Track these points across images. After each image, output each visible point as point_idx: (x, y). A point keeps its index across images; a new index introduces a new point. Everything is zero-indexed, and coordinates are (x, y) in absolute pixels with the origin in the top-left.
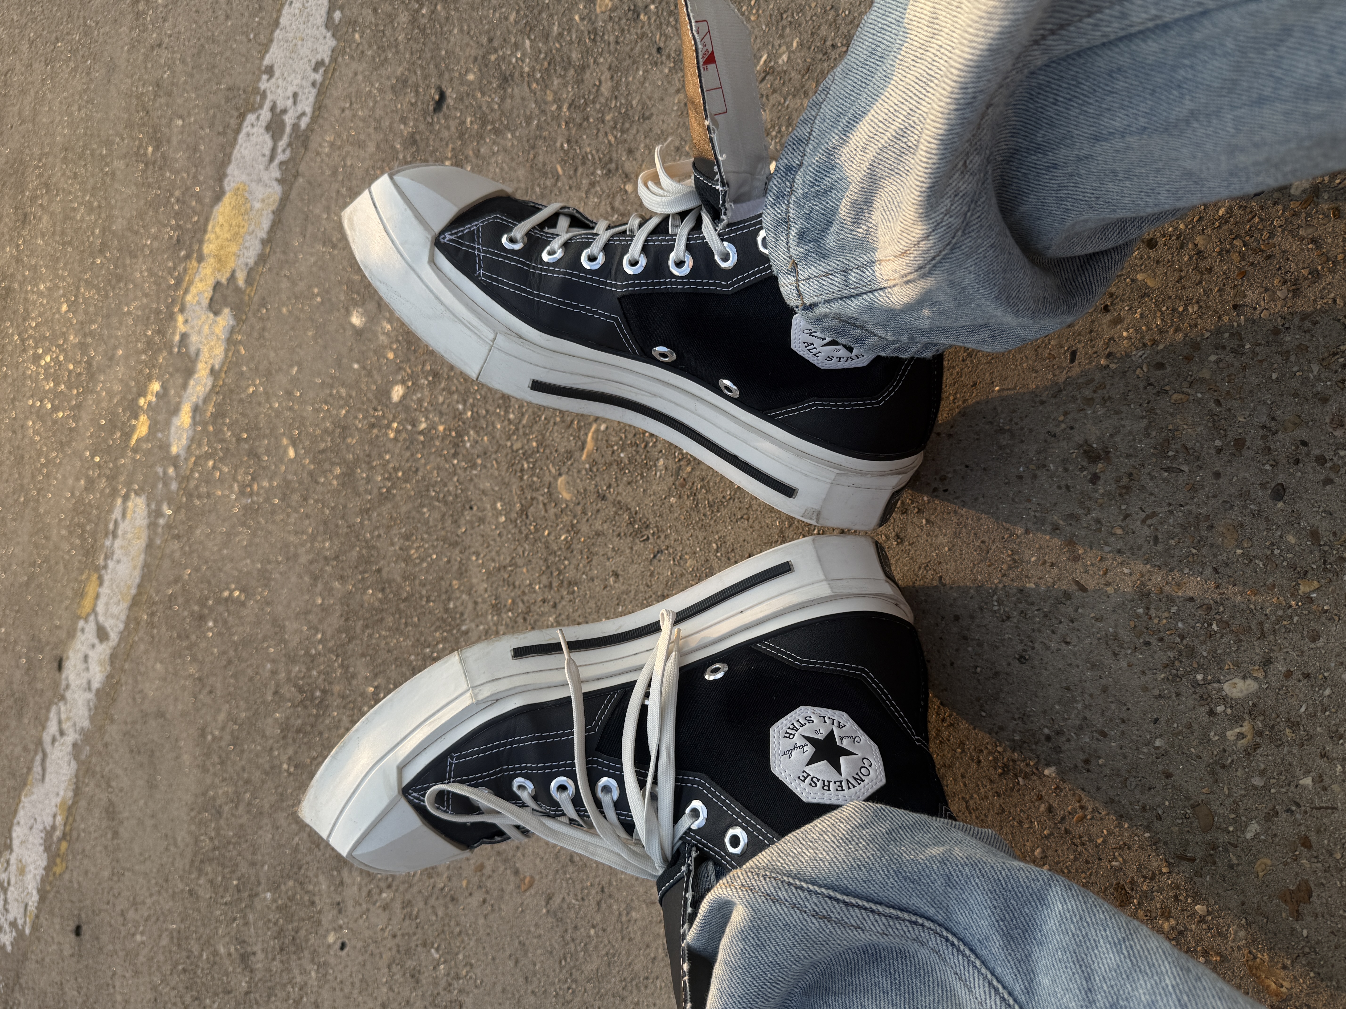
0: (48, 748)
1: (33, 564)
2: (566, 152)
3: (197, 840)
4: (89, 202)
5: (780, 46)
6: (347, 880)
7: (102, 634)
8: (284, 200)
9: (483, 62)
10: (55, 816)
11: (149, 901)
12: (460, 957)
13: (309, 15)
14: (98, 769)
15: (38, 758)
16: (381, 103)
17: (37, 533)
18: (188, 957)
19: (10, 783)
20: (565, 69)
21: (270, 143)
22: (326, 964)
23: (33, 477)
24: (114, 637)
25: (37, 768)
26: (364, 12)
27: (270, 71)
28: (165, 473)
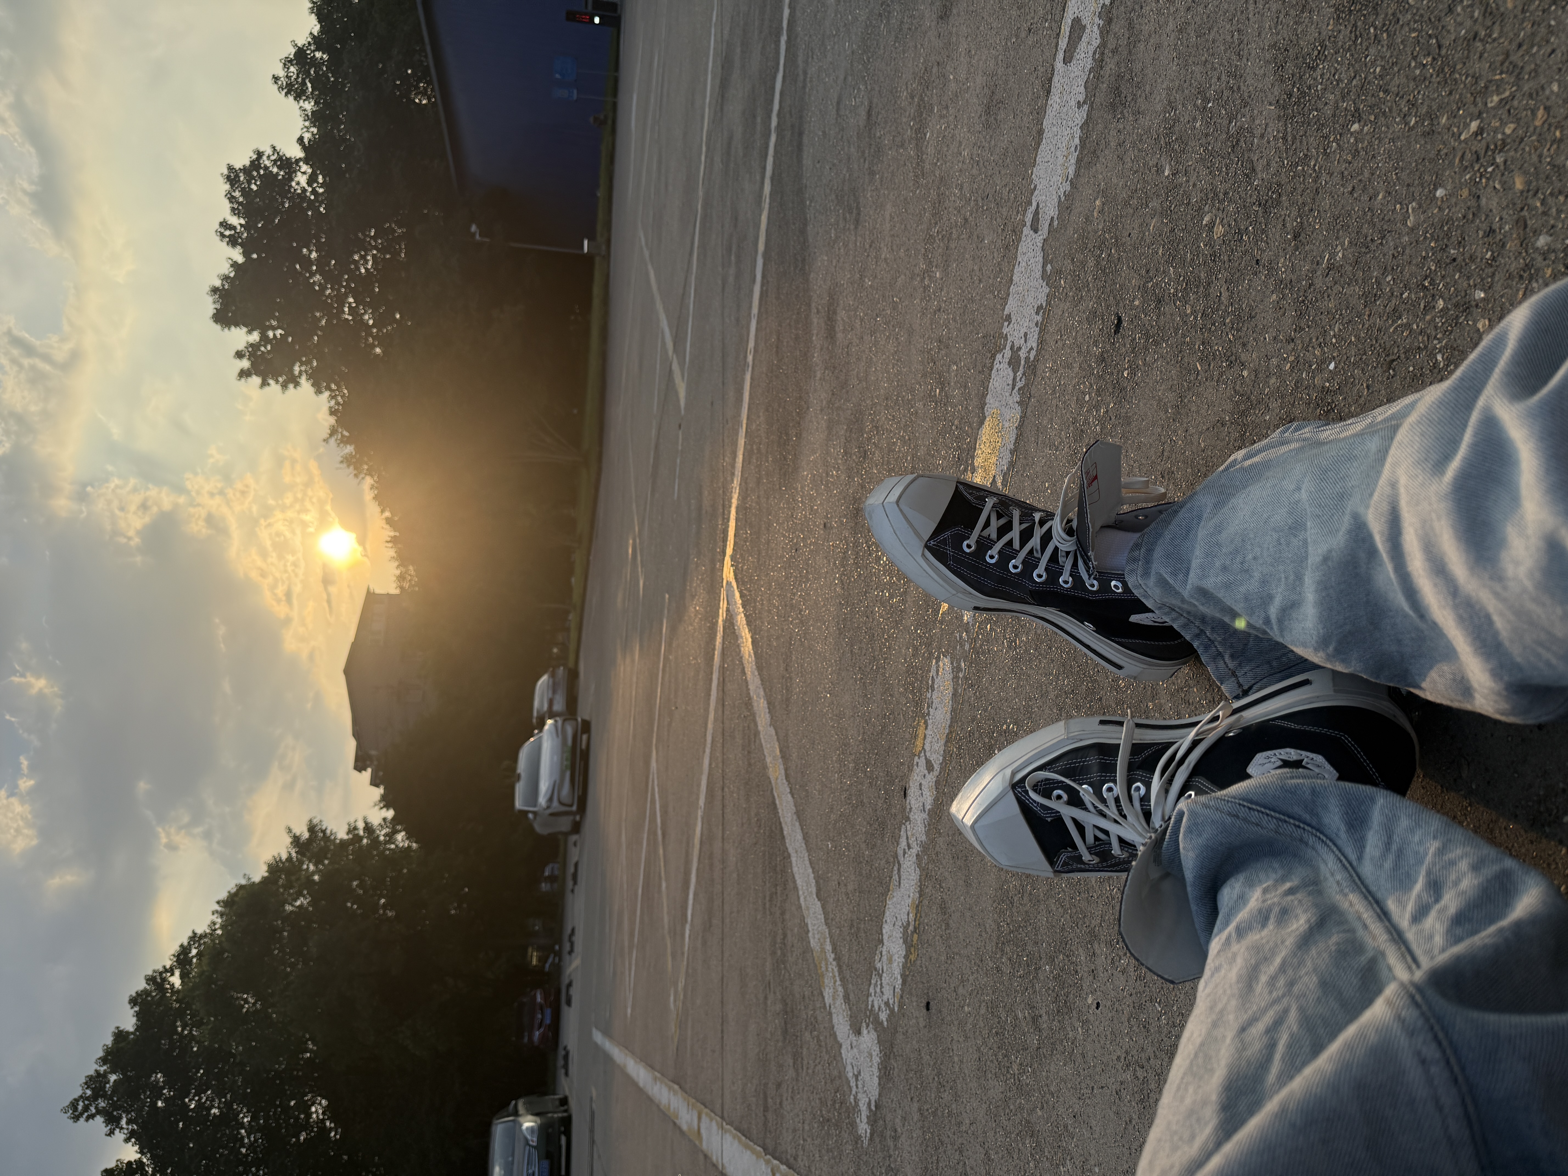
0: (901, 859)
1: (885, 717)
2: (1202, 352)
3: (999, 926)
4: (903, 436)
5: (1337, 246)
6: (1098, 952)
7: (930, 767)
8: (1023, 417)
9: (1143, 288)
10: (908, 915)
11: (971, 978)
12: (1175, 1008)
13: (1031, 271)
14: (933, 874)
15: (896, 868)
16: (1081, 332)
17: (885, 693)
18: (999, 1023)
19: (880, 889)
20: (1198, 287)
21: (1012, 374)
22: (1087, 1021)
23: (881, 650)
24: (937, 767)
25: (896, 877)
26: (1066, 263)
27: (1009, 318)
28: (961, 637)
